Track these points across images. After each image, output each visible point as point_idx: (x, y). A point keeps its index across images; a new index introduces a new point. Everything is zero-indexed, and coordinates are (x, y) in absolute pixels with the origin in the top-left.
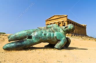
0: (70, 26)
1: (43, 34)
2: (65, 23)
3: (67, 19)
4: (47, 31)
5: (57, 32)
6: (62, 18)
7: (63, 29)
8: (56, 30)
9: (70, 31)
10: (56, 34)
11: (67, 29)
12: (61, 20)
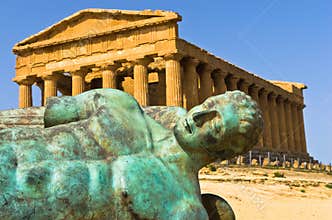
0: (235, 108)
1: (20, 177)
2: (162, 73)
3: (178, 40)
4: (52, 147)
5: (135, 151)
6: (142, 37)
7: (181, 128)
8: (127, 139)
9: (235, 143)
10: (123, 173)
11: (209, 126)
12: (131, 50)
